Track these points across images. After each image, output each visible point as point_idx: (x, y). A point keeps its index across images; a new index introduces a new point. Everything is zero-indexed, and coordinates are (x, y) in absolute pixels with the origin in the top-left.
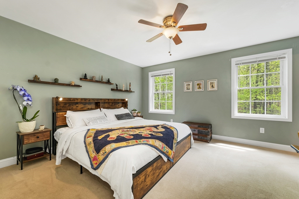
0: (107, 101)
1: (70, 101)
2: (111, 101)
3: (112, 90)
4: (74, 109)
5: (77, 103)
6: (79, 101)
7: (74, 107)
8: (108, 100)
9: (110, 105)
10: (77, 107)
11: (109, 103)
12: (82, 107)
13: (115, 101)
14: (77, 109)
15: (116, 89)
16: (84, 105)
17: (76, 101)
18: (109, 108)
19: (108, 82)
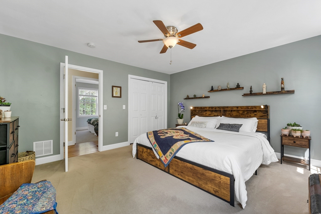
0: (235, 109)
1: (202, 109)
2: (242, 109)
3: (245, 95)
4: (204, 115)
5: (206, 111)
6: (207, 109)
7: (204, 113)
8: (237, 107)
9: (239, 114)
10: (206, 113)
11: (238, 111)
12: (210, 114)
13: (248, 109)
14: (206, 115)
15: (251, 94)
16: (211, 112)
17: (205, 109)
18: (239, 116)
19: (238, 87)
